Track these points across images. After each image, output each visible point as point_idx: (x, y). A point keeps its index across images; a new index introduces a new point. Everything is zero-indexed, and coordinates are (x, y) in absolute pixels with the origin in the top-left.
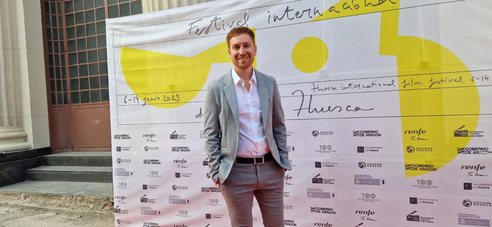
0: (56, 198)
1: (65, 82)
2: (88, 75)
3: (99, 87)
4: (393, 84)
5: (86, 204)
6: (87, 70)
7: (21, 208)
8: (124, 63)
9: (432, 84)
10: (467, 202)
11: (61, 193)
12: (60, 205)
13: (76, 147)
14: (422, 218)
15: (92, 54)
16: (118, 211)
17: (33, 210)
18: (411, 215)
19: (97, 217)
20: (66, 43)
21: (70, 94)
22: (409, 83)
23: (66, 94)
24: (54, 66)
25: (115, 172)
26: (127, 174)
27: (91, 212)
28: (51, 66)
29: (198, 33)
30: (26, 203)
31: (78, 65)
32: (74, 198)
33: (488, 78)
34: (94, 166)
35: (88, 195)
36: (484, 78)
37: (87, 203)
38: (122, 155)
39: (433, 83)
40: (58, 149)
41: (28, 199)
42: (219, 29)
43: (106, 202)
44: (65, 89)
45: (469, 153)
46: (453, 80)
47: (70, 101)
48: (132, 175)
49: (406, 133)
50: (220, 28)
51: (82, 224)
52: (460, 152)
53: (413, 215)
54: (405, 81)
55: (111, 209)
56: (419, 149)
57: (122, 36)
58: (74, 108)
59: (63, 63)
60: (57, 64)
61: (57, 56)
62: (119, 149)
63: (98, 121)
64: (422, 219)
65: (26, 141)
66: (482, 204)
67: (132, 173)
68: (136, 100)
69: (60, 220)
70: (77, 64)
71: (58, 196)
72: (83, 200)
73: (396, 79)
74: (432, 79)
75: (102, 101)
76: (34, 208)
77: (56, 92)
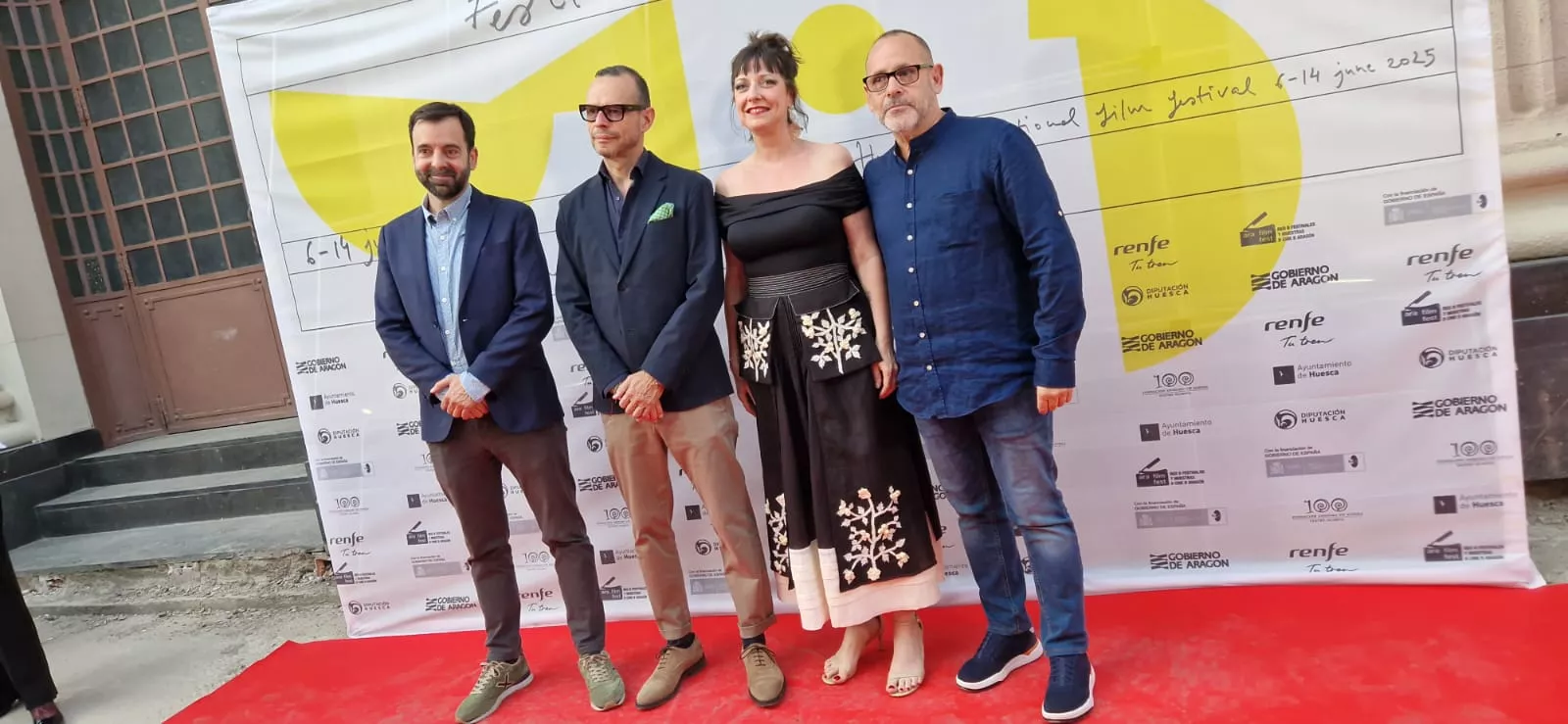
0: (148, 575)
1: (99, 219)
2: (172, 191)
3: (215, 226)
4: (1072, 119)
5: (244, 576)
6: (168, 173)
7: (47, 615)
8: (288, 138)
9: (1176, 108)
10: (1284, 418)
11: (163, 556)
12: (168, 590)
13: (177, 420)
14: (1176, 473)
15: (175, 122)
16: (346, 579)
17: (85, 617)
18: (1147, 470)
19: (286, 606)
20: (81, 93)
21: (125, 256)
22: (1114, 113)
23: (111, 260)
24: (56, 173)
25: (318, 469)
26: (355, 471)
27: (266, 595)
28: (47, 175)
29: (500, 24)
30: (59, 600)
31: (133, 160)
32: (206, 565)
33: (1318, 73)
34: (247, 468)
35: (246, 552)
36: (1308, 74)
37: (248, 573)
38: (331, 418)
39: (1178, 104)
40: (119, 431)
41: (63, 590)
42: (560, 5)
43: (306, 564)
44: (106, 243)
45: (1282, 285)
46: (1229, 92)
47: (130, 278)
48: (369, 471)
49: (1116, 252)
50: (564, 4)
51: (247, 631)
52: (1259, 287)
53: (1152, 469)
54: (1104, 108)
55: (324, 580)
56: (1154, 293)
57: (268, 57)
58: (146, 300)
59: (84, 162)
60: (65, 164)
61: (58, 140)
62: (317, 403)
63: (233, 332)
64: (1176, 478)
65: (15, 421)
66: (1323, 417)
67: (368, 465)
68: (343, 252)
69: (176, 631)
70: (129, 157)
71: (156, 566)
72: (233, 566)
73: (1080, 105)
74: (1174, 92)
75: (233, 267)
76: (85, 610)
77: (79, 256)
